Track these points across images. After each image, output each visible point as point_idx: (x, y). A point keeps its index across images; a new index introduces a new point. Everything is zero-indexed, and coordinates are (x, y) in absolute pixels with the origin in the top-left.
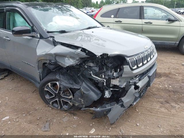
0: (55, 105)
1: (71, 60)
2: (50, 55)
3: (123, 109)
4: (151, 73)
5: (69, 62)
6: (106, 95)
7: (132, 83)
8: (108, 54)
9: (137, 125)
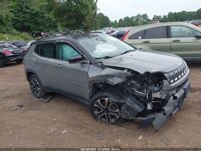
0: (103, 119)
1: (118, 79)
2: (102, 76)
3: (165, 117)
4: (186, 86)
5: (116, 81)
6: (148, 108)
7: (171, 94)
8: (150, 72)
9: (178, 132)
